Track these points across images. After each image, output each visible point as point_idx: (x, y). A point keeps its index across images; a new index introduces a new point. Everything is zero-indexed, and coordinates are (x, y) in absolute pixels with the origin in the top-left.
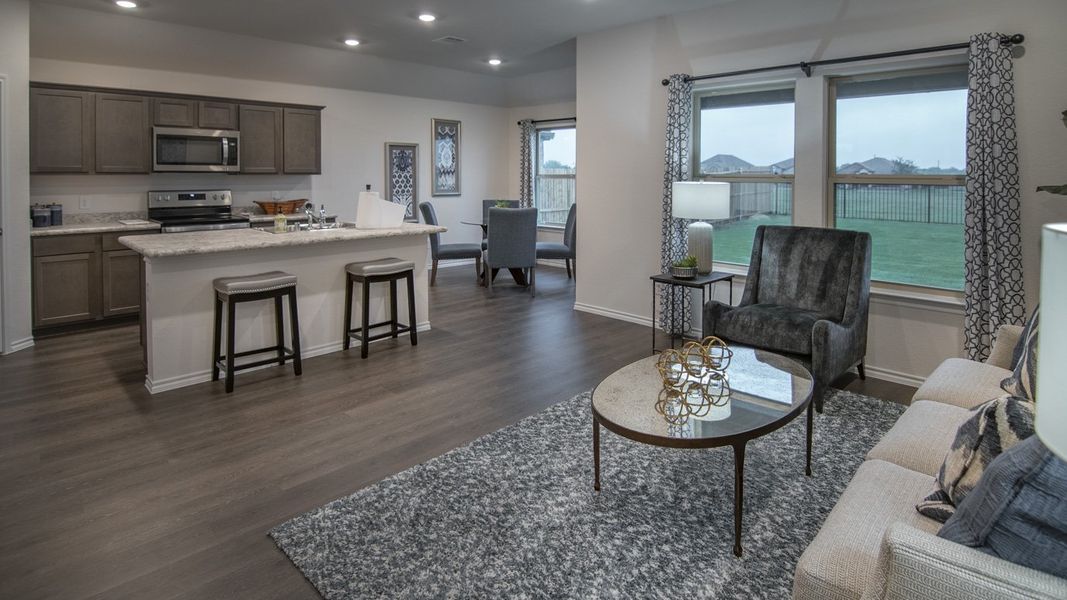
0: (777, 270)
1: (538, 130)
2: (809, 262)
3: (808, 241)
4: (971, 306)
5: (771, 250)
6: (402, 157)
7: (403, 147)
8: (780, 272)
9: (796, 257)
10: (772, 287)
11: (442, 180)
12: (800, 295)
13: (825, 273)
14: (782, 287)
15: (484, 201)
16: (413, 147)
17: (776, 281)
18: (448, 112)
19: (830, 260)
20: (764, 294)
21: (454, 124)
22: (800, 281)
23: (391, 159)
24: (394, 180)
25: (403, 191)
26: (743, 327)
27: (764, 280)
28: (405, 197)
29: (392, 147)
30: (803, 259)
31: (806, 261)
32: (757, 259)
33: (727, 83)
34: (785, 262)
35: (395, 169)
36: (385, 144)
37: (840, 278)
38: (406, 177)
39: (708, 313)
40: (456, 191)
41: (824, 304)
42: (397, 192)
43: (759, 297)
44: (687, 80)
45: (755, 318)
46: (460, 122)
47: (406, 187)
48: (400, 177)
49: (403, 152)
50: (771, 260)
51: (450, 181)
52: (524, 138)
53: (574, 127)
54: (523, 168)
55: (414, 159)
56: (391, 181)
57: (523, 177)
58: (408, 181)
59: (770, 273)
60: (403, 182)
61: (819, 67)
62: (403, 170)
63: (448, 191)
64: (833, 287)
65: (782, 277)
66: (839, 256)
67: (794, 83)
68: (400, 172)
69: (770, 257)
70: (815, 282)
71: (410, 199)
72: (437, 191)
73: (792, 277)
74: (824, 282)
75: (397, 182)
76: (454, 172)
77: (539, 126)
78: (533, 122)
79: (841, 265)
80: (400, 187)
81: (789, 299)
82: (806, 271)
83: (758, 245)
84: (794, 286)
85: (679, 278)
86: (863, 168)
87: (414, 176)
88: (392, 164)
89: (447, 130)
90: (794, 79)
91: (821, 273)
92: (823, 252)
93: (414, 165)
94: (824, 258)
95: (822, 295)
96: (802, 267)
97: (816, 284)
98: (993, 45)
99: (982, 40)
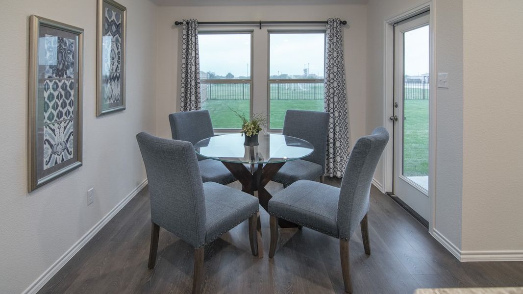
6: (60, 48)
7: (61, 32)
11: (108, 88)
15: (171, 117)
21: (120, 10)
24: (46, 95)
25: (60, 115)
28: (63, 125)
29: (43, 27)
35: (48, 72)
36: (30, 18)
38: (64, 87)
40: (120, 104)
42: (51, 118)
46: (126, 8)
47: (64, 105)
48: (55, 87)
49: (60, 40)
51: (116, 89)
52: (188, 39)
54: (187, 73)
55: (76, 55)
56: (40, 98)
57: (186, 83)
58: (68, 95)
60: (59, 97)
62: (60, 74)
63: (112, 105)
68: (56, 79)
71: (70, 127)
75: (51, 97)
76: (119, 76)
80: (55, 107)
87: (77, 85)
89: (114, 16)
93: (77, 64)
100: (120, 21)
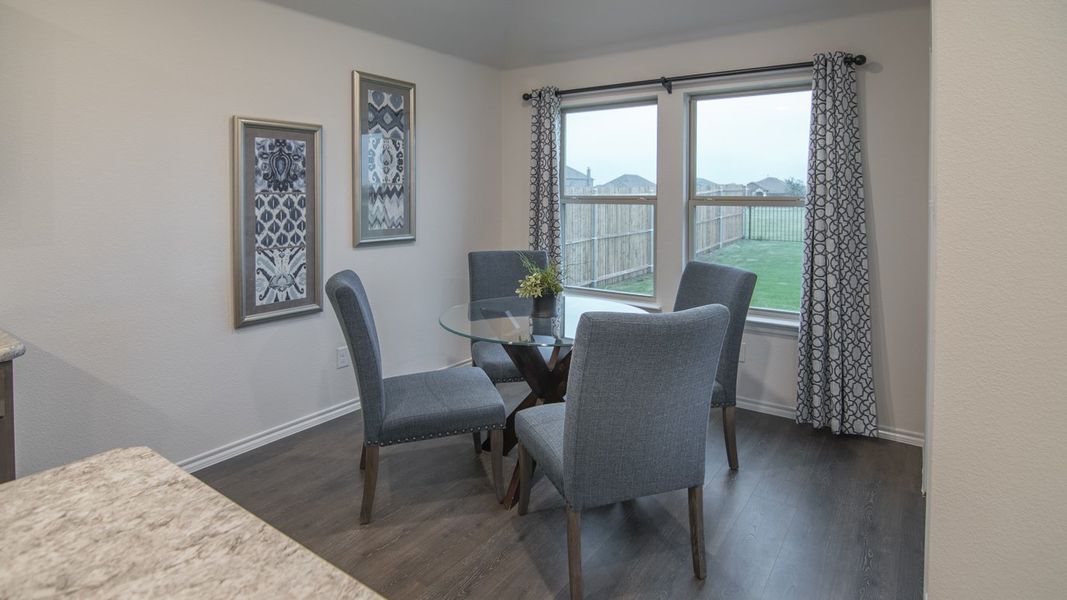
1: (564, 111)
6: (280, 154)
7: (281, 133)
11: (376, 208)
15: (471, 256)
16: (309, 133)
18: (390, 60)
21: (402, 89)
23: (251, 161)
24: (258, 213)
25: (282, 240)
28: (288, 253)
29: (252, 129)
35: (261, 185)
36: (233, 120)
38: (289, 204)
40: (404, 232)
42: (267, 242)
46: (414, 85)
47: (289, 227)
48: (274, 203)
49: (281, 143)
51: (394, 209)
52: (539, 124)
54: (538, 184)
55: (309, 162)
56: (250, 217)
57: (537, 202)
58: (295, 215)
60: (281, 216)
62: (282, 186)
63: (386, 233)
68: (275, 194)
71: (301, 257)
72: (366, 234)
75: (267, 216)
76: (400, 190)
77: (566, 103)
78: (558, 93)
80: (274, 229)
86: (758, 187)
87: (311, 202)
88: (251, 173)
89: (387, 100)
93: (310, 173)
100: (402, 107)
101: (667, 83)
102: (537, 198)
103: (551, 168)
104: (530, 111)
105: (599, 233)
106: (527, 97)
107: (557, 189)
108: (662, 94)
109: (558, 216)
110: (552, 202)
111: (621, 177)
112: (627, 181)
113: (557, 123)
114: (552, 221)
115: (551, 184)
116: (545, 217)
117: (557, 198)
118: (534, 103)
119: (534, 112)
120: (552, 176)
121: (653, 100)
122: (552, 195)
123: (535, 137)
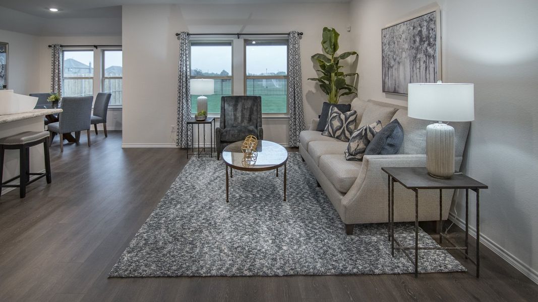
0: (233, 113)
2: (244, 109)
3: (243, 101)
4: (291, 117)
5: (229, 105)
8: (234, 114)
9: (239, 107)
10: (231, 119)
12: (242, 121)
13: (250, 112)
14: (236, 118)
17: (233, 117)
19: (251, 107)
20: (228, 123)
21: (3, 45)
22: (242, 116)
26: (232, 135)
27: (227, 118)
30: (242, 108)
31: (243, 109)
32: (223, 110)
33: (209, 38)
34: (235, 110)
37: (255, 113)
39: (218, 132)
41: (251, 123)
43: (226, 124)
44: (188, 34)
45: (236, 131)
46: (8, 43)
50: (230, 109)
52: (54, 55)
53: (121, 50)
54: (54, 74)
57: (54, 79)
59: (230, 114)
61: (241, 36)
64: (253, 116)
65: (235, 115)
66: (254, 105)
67: (232, 40)
69: (229, 108)
70: (247, 116)
73: (239, 115)
74: (250, 115)
77: (64, 49)
78: (61, 46)
79: (255, 108)
81: (238, 123)
82: (244, 112)
83: (223, 104)
84: (240, 118)
85: (199, 121)
90: (232, 39)
91: (249, 112)
92: (249, 104)
94: (249, 106)
95: (250, 120)
96: (242, 111)
97: (248, 116)
98: (296, 35)
99: (294, 33)
100: (4, 50)
101: (96, 47)
102: (54, 78)
103: (59, 69)
104: (51, 51)
105: (85, 93)
106: (50, 46)
107: (61, 75)
108: (95, 49)
109: (61, 83)
110: (59, 79)
111: (111, 67)
112: (114, 69)
113: (61, 55)
114: (59, 85)
115: (59, 74)
116: (56, 83)
117: (61, 78)
118: (52, 48)
119: (53, 51)
120: (59, 71)
121: (92, 50)
122: (59, 77)
123: (53, 59)
